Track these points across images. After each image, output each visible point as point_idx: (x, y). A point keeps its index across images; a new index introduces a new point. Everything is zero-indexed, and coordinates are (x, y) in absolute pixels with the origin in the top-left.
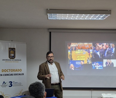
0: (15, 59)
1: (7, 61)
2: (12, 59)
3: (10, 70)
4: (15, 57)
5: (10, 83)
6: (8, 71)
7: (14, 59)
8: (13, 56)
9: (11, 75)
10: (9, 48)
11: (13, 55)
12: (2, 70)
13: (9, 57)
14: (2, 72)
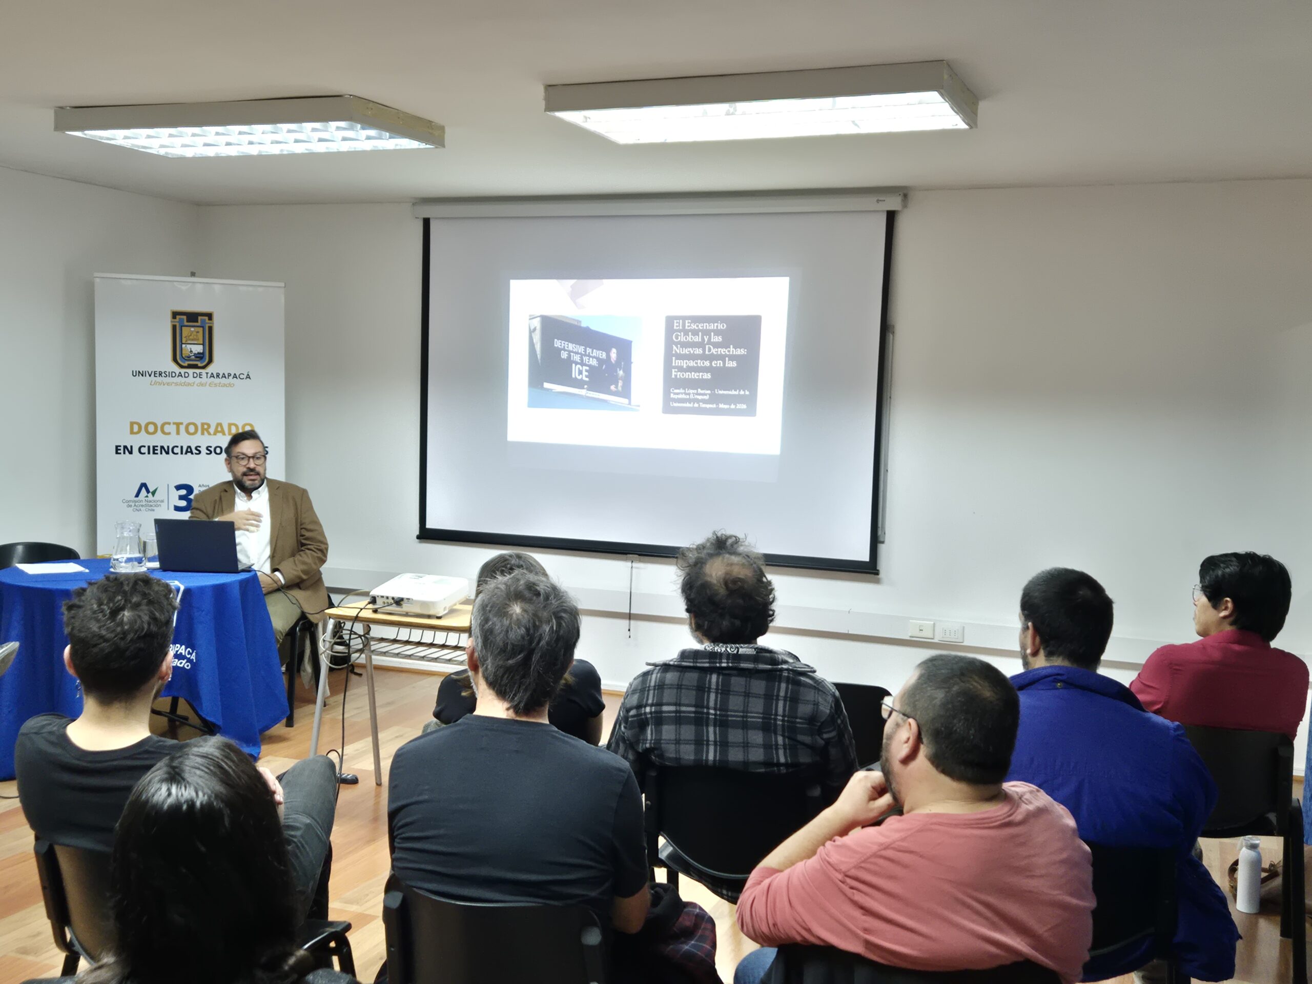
0: (211, 369)
1: (159, 379)
2: (191, 371)
3: (178, 425)
4: (211, 361)
5: (183, 492)
6: (171, 429)
7: (204, 367)
8: (200, 356)
9: (189, 450)
10: (175, 314)
11: (198, 349)
12: (132, 424)
13: (175, 359)
14: (132, 432)
